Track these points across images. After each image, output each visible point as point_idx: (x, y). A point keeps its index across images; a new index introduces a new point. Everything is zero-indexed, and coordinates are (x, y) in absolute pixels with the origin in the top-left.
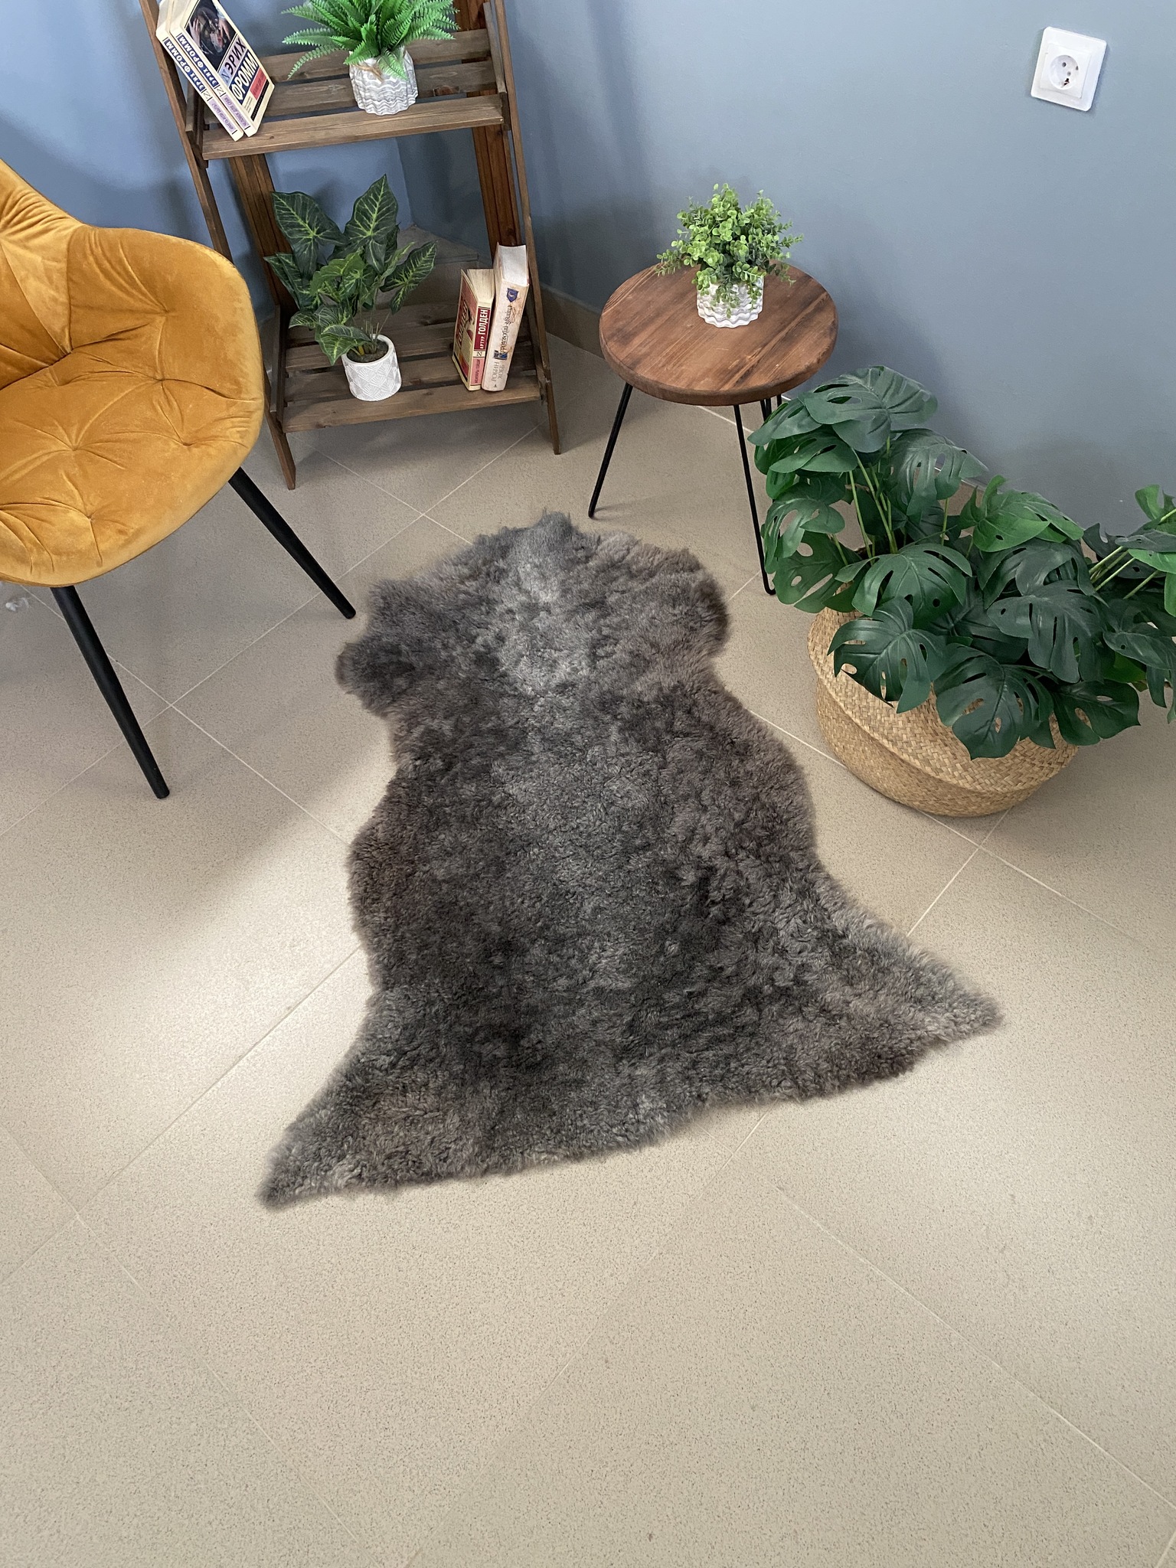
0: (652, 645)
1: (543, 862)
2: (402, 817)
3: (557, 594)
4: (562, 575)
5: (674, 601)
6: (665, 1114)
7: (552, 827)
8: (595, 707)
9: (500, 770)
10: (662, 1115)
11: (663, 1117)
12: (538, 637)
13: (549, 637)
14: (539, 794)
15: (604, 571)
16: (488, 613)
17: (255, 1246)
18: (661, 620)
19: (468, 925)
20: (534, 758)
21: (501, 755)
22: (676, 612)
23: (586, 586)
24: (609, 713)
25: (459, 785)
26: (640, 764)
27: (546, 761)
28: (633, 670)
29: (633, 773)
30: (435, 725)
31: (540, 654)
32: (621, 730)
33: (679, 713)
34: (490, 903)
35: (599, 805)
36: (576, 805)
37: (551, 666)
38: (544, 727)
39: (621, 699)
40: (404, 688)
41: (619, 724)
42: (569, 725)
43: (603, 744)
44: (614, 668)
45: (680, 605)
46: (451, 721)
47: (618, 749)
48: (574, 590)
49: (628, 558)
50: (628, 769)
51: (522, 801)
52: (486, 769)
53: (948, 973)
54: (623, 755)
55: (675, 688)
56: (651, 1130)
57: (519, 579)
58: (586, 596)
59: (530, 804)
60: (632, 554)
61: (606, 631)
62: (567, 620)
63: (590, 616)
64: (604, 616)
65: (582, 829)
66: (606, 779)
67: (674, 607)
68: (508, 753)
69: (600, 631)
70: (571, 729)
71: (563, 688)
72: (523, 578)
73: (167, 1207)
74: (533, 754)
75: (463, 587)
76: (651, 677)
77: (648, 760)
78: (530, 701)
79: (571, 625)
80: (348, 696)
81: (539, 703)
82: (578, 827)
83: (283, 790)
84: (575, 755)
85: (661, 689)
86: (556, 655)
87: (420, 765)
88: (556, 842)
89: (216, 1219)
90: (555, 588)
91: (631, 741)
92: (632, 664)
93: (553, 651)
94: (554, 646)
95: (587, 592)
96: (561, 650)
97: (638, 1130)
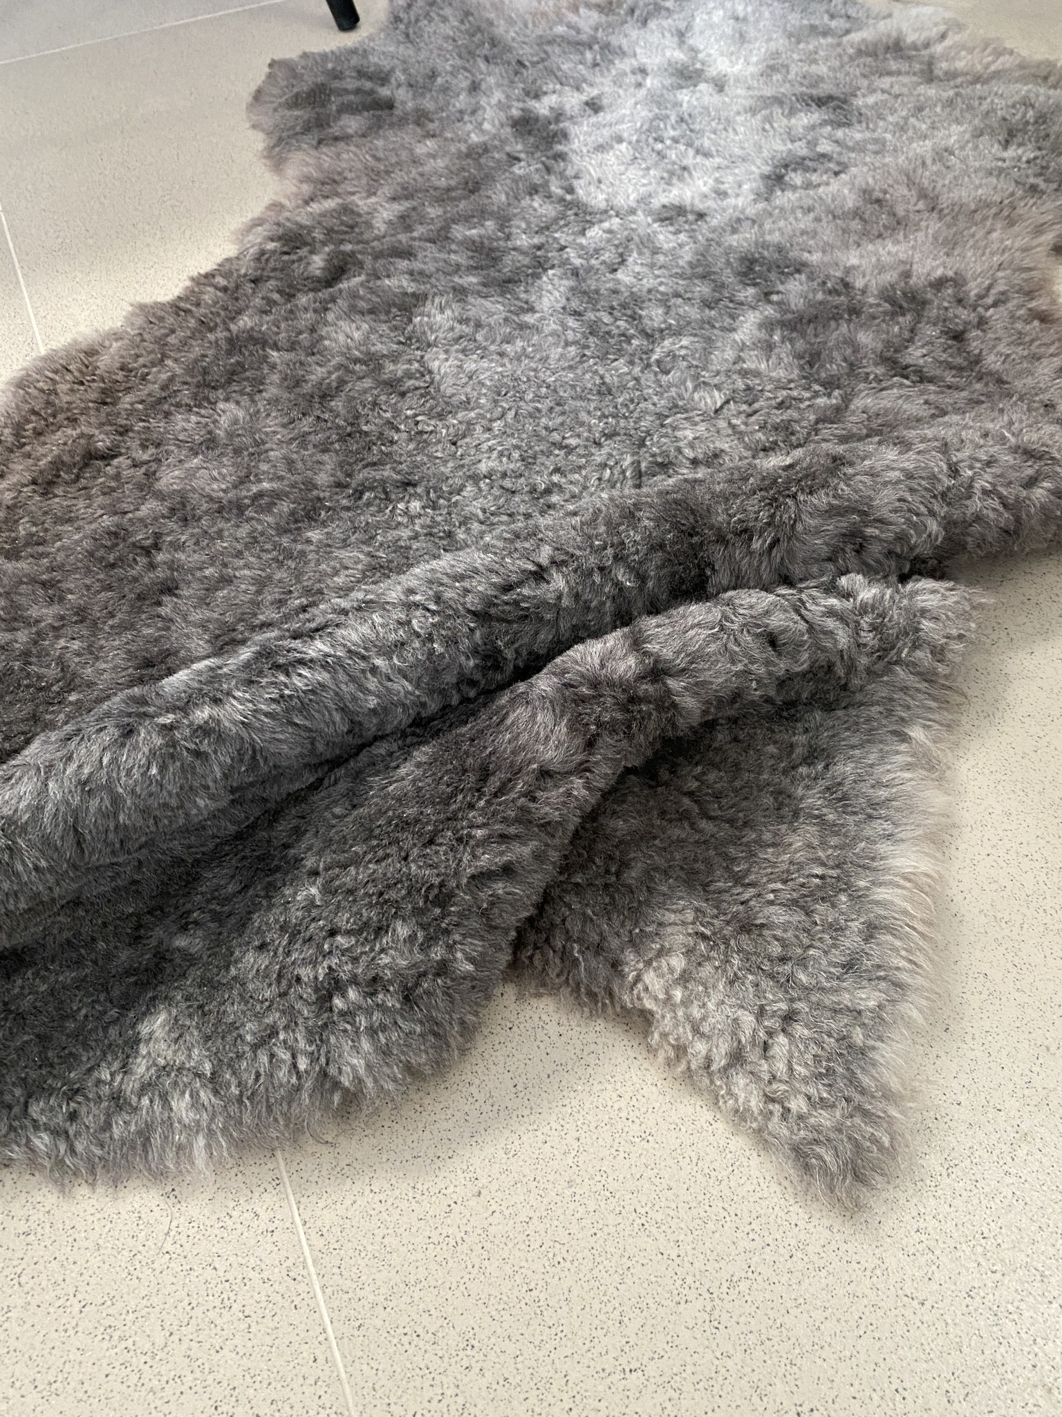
0: (923, 195)
2: (172, 340)
3: (752, 69)
4: (780, 43)
5: (1010, 135)
7: (483, 467)
8: (728, 263)
9: (439, 318)
12: (673, 118)
13: (697, 127)
14: (498, 392)
15: (874, 54)
16: (595, 65)
18: (964, 161)
20: (529, 318)
21: (461, 293)
22: (1005, 155)
23: (822, 69)
24: (755, 285)
25: (330, 317)
27: (554, 334)
28: (856, 225)
29: (753, 419)
31: (659, 146)
32: (768, 325)
33: (930, 331)
35: (628, 460)
36: (573, 442)
37: (672, 173)
38: (590, 269)
39: (800, 267)
41: (770, 311)
42: (648, 283)
43: (709, 340)
44: (810, 210)
45: (1020, 145)
46: (399, 208)
47: (739, 359)
48: (794, 69)
49: (938, 49)
50: (744, 407)
51: (449, 391)
52: (408, 305)
54: (744, 373)
55: (939, 284)
57: (689, 27)
58: (812, 86)
59: (466, 404)
60: (948, 42)
61: (825, 147)
62: (753, 111)
63: (812, 117)
64: (840, 125)
65: (555, 498)
66: (674, 408)
67: (1006, 144)
68: (479, 294)
69: (812, 144)
70: (650, 291)
71: (672, 215)
72: (697, 29)
74: (532, 310)
75: (572, 18)
76: (892, 250)
77: (801, 400)
78: (585, 216)
79: (756, 121)
81: (606, 225)
82: (548, 491)
84: (628, 339)
85: (907, 275)
86: (690, 159)
87: (274, 252)
88: (475, 508)
90: (754, 59)
91: (784, 351)
92: (856, 214)
93: (691, 152)
94: (697, 143)
95: (820, 79)
96: (707, 155)
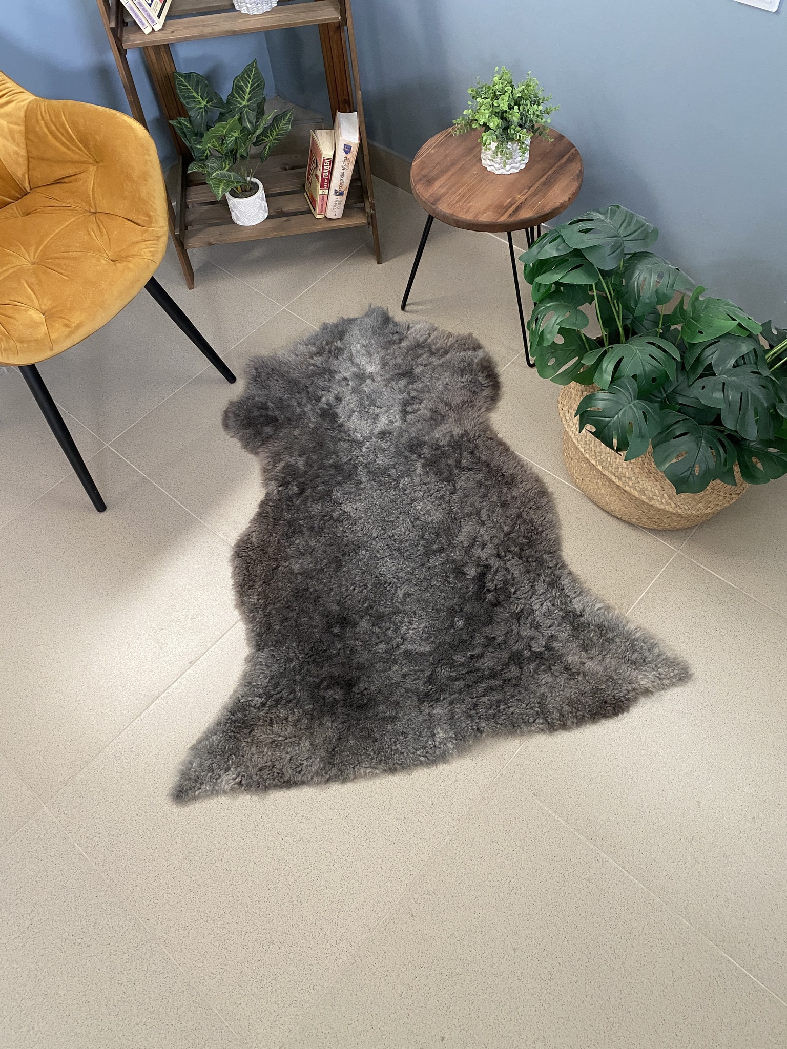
0: (446, 404)
1: (368, 560)
2: (269, 527)
3: (379, 367)
4: (382, 353)
5: (462, 372)
6: (454, 741)
7: (375, 535)
8: (405, 448)
9: (338, 494)
10: (452, 742)
11: (453, 743)
12: (365, 398)
13: (373, 398)
14: (366, 512)
15: (412, 349)
16: (330, 380)
17: (168, 830)
18: (452, 386)
19: (316, 605)
20: (362, 486)
21: (339, 483)
22: (463, 380)
23: (399, 361)
24: (415, 453)
25: (309, 505)
26: (437, 491)
27: (371, 488)
28: (433, 422)
29: (432, 497)
30: (292, 461)
31: (366, 410)
32: (423, 466)
33: (466, 454)
34: (332, 589)
35: (408, 520)
36: (392, 519)
37: (374, 419)
38: (369, 463)
39: (424, 443)
40: (270, 434)
41: (423, 461)
42: (387, 462)
43: (411, 476)
44: (419, 421)
45: (466, 375)
46: (304, 458)
47: (421, 480)
48: (391, 363)
49: (429, 340)
50: (429, 494)
51: (353, 516)
52: (329, 493)
53: (655, 642)
54: (425, 484)
55: (462, 436)
56: (444, 752)
57: (352, 355)
58: (399, 369)
59: (360, 518)
60: (432, 337)
61: (413, 394)
62: (386, 386)
63: (402, 383)
64: (412, 383)
65: (396, 537)
66: (413, 501)
67: (462, 376)
68: (344, 482)
69: (409, 394)
70: (388, 465)
71: (383, 434)
72: (354, 355)
73: (107, 803)
74: (361, 483)
75: (312, 361)
76: (445, 427)
77: (443, 488)
78: (360, 444)
79: (389, 389)
80: (231, 439)
81: (366, 446)
82: (393, 536)
83: (186, 507)
84: (391, 483)
85: (452, 436)
86: (377, 411)
87: (282, 490)
88: (378, 547)
89: (140, 811)
90: (377, 362)
91: (431, 473)
92: (432, 418)
93: (376, 408)
94: (376, 405)
95: (400, 365)
96: (381, 408)
97: (435, 753)
